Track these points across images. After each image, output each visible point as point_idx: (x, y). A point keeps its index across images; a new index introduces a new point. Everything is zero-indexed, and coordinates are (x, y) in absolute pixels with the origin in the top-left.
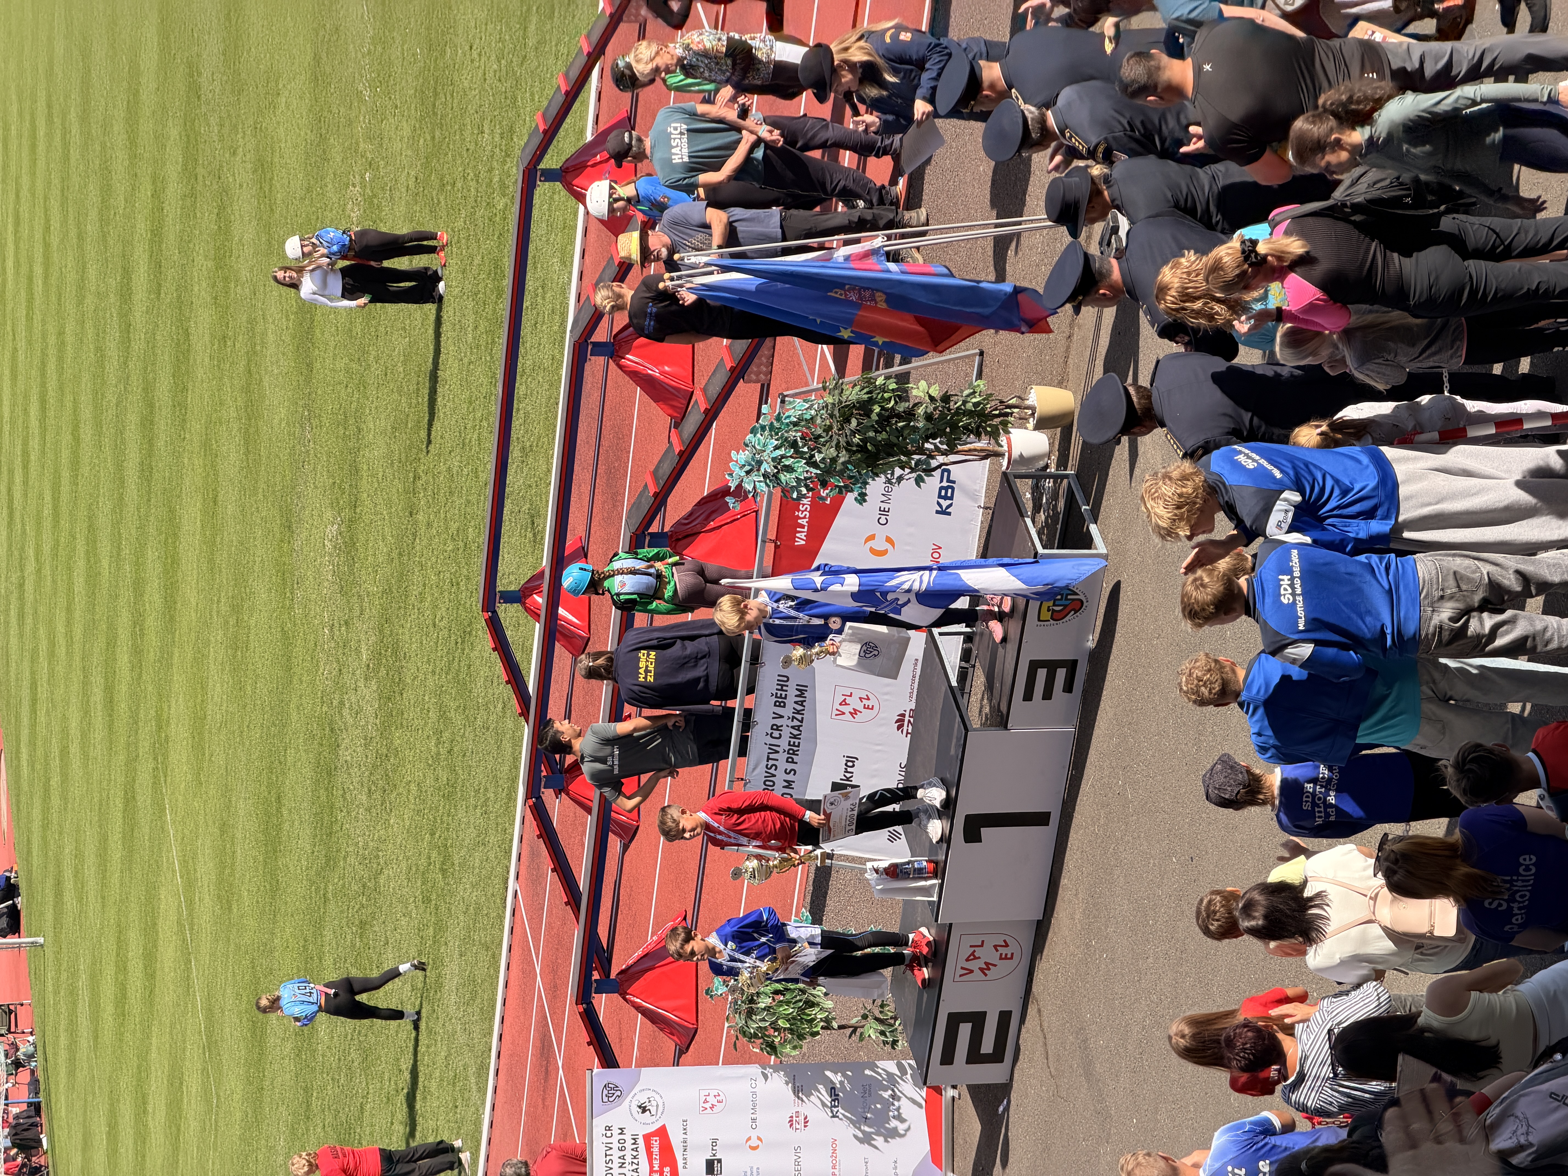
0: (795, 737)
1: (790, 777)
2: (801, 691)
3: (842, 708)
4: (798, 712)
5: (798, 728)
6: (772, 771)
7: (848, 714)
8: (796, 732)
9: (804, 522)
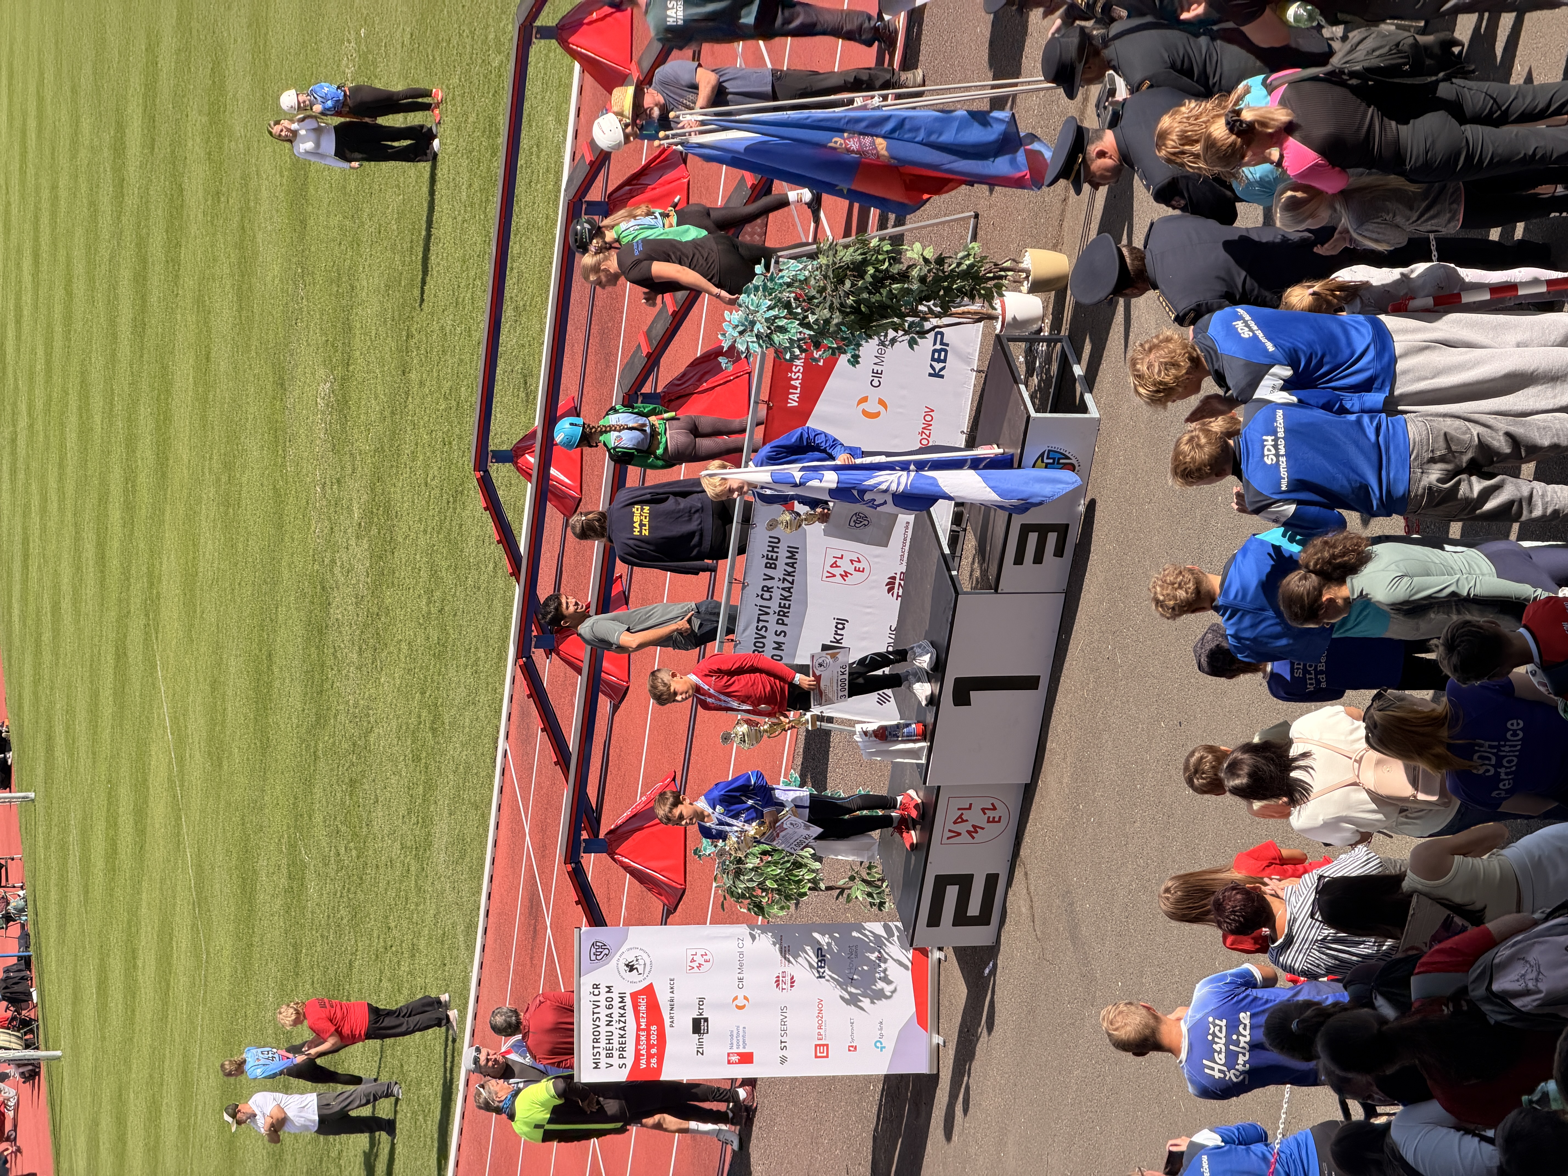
0: (785, 598)
1: (780, 639)
2: (793, 553)
3: (832, 570)
4: (789, 574)
5: (789, 590)
6: (762, 632)
7: (838, 576)
8: (786, 594)
9: (797, 383)
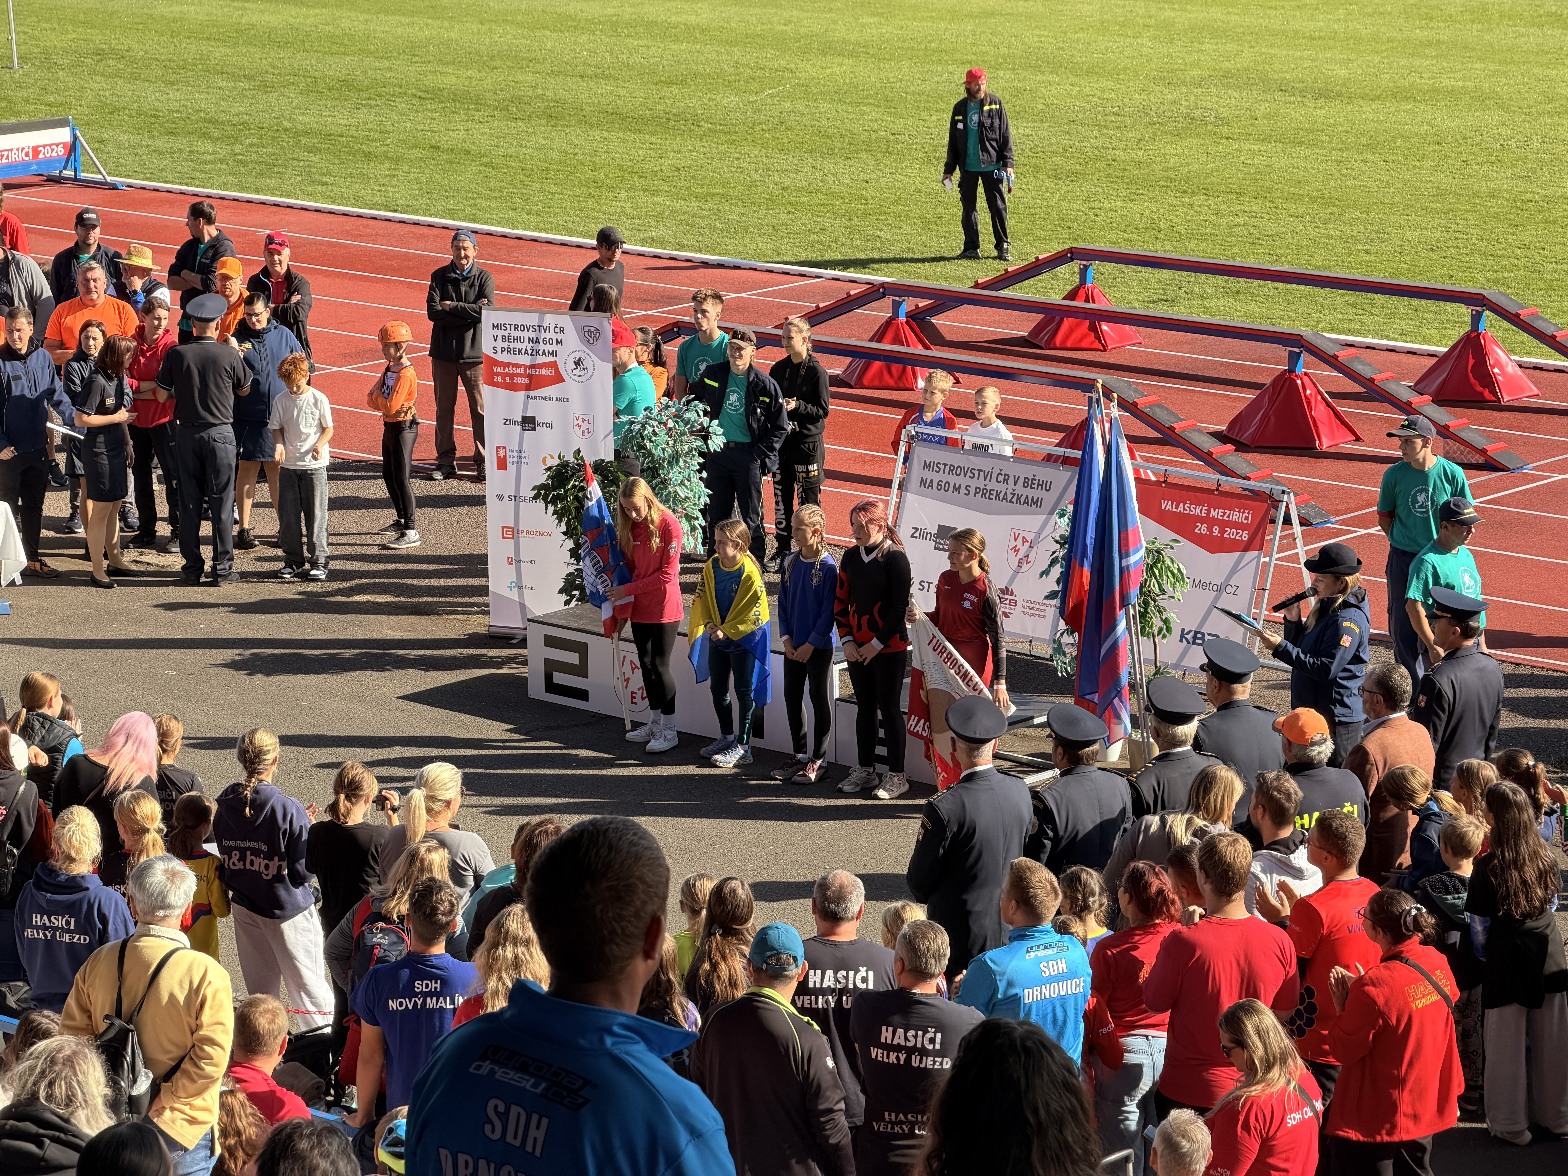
0: (998, 495)
1: (963, 490)
2: (1036, 502)
3: (1020, 538)
4: (1019, 499)
5: (1005, 498)
7: (1014, 544)
8: (1001, 496)
9: (1181, 509)
